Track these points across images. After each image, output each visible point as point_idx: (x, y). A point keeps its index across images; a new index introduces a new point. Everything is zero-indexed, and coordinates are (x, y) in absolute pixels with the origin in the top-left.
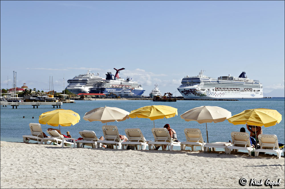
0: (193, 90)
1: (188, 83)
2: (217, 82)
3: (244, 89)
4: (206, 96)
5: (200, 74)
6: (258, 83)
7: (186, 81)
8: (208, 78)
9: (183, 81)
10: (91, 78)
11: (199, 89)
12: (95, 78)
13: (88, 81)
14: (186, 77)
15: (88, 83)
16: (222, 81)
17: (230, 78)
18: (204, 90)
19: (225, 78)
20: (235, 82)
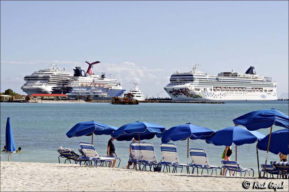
0: (184, 90)
1: (178, 80)
2: (216, 79)
3: (252, 89)
4: (201, 97)
5: (193, 69)
6: (271, 81)
7: (175, 79)
8: (205, 75)
9: (173, 78)
10: (54, 74)
11: (193, 89)
12: (60, 74)
13: (51, 78)
14: (176, 73)
15: (51, 80)
16: (223, 78)
17: (234, 75)
18: (199, 90)
19: (226, 74)
20: (240, 80)
